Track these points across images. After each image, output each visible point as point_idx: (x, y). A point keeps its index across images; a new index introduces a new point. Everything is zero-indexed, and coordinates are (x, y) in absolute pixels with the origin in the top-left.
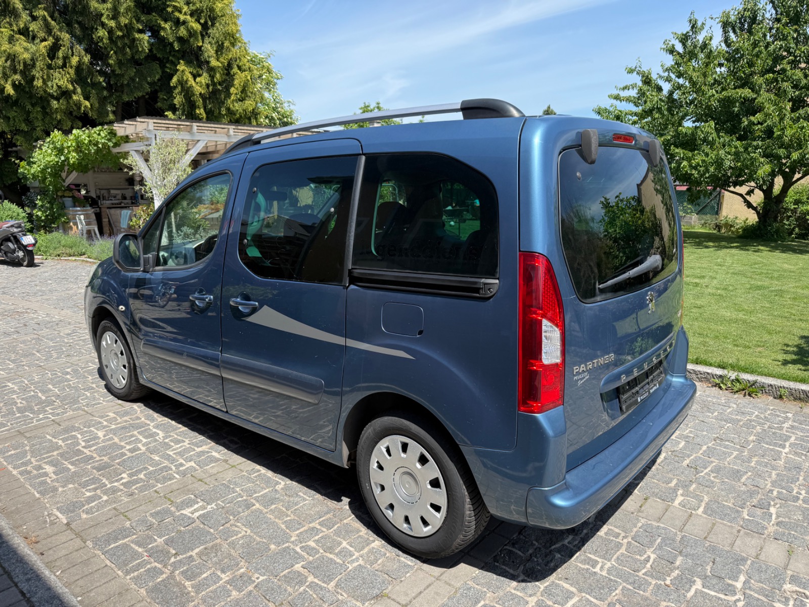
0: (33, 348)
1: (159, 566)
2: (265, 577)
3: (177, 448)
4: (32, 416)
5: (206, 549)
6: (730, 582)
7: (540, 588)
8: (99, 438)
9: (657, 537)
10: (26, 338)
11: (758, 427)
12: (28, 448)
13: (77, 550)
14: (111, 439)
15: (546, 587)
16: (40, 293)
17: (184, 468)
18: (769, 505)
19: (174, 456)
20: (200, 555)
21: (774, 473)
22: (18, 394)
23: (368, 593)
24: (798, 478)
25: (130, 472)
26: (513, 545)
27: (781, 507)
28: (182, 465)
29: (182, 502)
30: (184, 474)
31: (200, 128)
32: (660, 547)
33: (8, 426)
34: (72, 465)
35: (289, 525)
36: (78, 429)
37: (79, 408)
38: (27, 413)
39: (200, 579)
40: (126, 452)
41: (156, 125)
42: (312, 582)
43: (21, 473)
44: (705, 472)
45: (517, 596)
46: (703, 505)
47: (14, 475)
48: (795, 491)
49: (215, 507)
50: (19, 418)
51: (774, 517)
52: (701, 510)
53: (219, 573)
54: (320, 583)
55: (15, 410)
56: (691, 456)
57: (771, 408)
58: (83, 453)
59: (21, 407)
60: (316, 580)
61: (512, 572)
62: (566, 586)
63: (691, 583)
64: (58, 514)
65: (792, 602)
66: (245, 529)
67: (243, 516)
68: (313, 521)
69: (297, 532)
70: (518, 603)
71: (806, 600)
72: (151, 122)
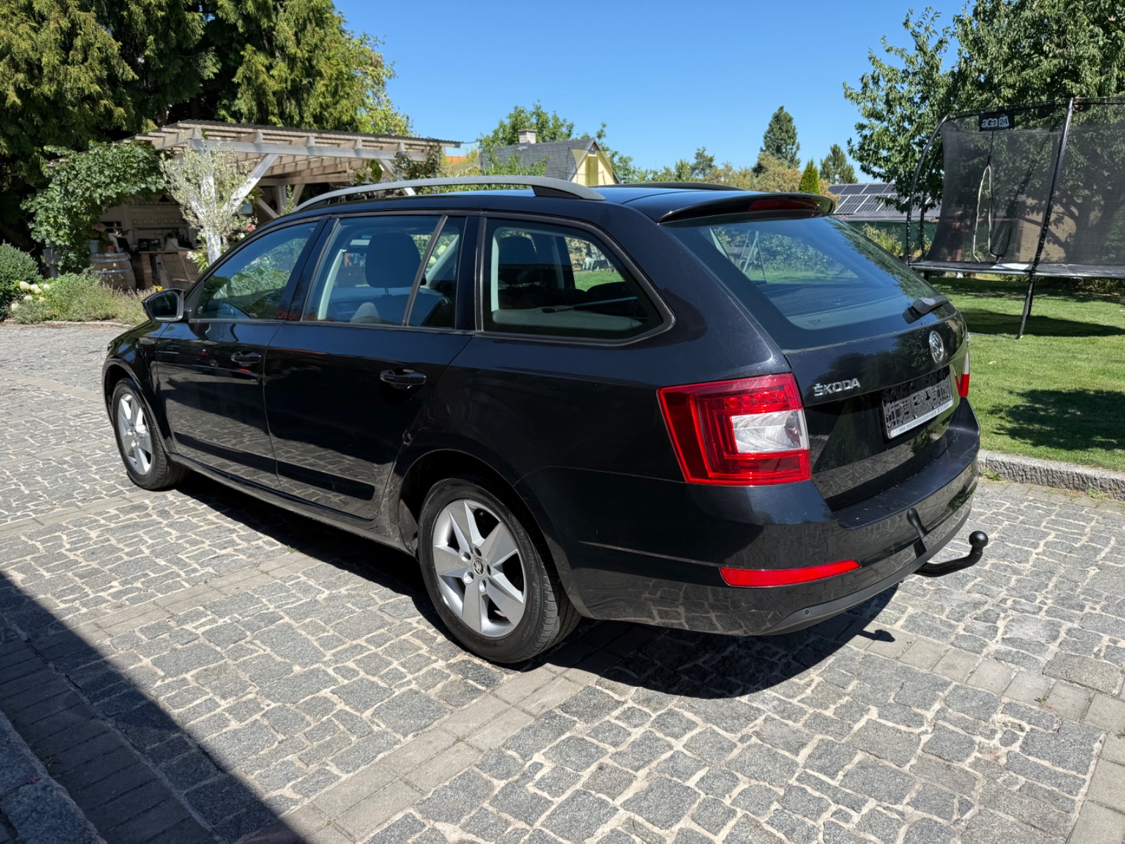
0: (26, 433)
2: (280, 704)
3: (193, 551)
5: (205, 670)
6: (919, 711)
7: (650, 716)
8: (91, 539)
10: (18, 421)
11: (1007, 522)
13: (33, 672)
14: (108, 540)
15: (659, 716)
16: (48, 366)
17: (197, 574)
18: (998, 617)
19: (187, 560)
20: (197, 678)
21: (1014, 578)
24: (1047, 584)
25: (124, 579)
26: (626, 666)
27: (1013, 620)
28: (195, 570)
29: (186, 615)
30: (194, 583)
31: (270, 137)
32: (830, 669)
34: (48, 572)
35: (327, 643)
36: (65, 529)
37: (73, 504)
40: (123, 555)
41: (204, 132)
42: (341, 710)
45: (618, 727)
46: (905, 617)
48: (1038, 601)
49: (229, 621)
52: (901, 623)
53: (217, 699)
54: (352, 711)
58: (66, 556)
60: (347, 708)
61: (616, 697)
62: (689, 715)
63: (863, 711)
64: (19, 632)
65: (999, 735)
66: (264, 647)
67: (265, 632)
68: (359, 637)
69: (334, 651)
70: (617, 735)
71: (1020, 733)
72: (198, 129)
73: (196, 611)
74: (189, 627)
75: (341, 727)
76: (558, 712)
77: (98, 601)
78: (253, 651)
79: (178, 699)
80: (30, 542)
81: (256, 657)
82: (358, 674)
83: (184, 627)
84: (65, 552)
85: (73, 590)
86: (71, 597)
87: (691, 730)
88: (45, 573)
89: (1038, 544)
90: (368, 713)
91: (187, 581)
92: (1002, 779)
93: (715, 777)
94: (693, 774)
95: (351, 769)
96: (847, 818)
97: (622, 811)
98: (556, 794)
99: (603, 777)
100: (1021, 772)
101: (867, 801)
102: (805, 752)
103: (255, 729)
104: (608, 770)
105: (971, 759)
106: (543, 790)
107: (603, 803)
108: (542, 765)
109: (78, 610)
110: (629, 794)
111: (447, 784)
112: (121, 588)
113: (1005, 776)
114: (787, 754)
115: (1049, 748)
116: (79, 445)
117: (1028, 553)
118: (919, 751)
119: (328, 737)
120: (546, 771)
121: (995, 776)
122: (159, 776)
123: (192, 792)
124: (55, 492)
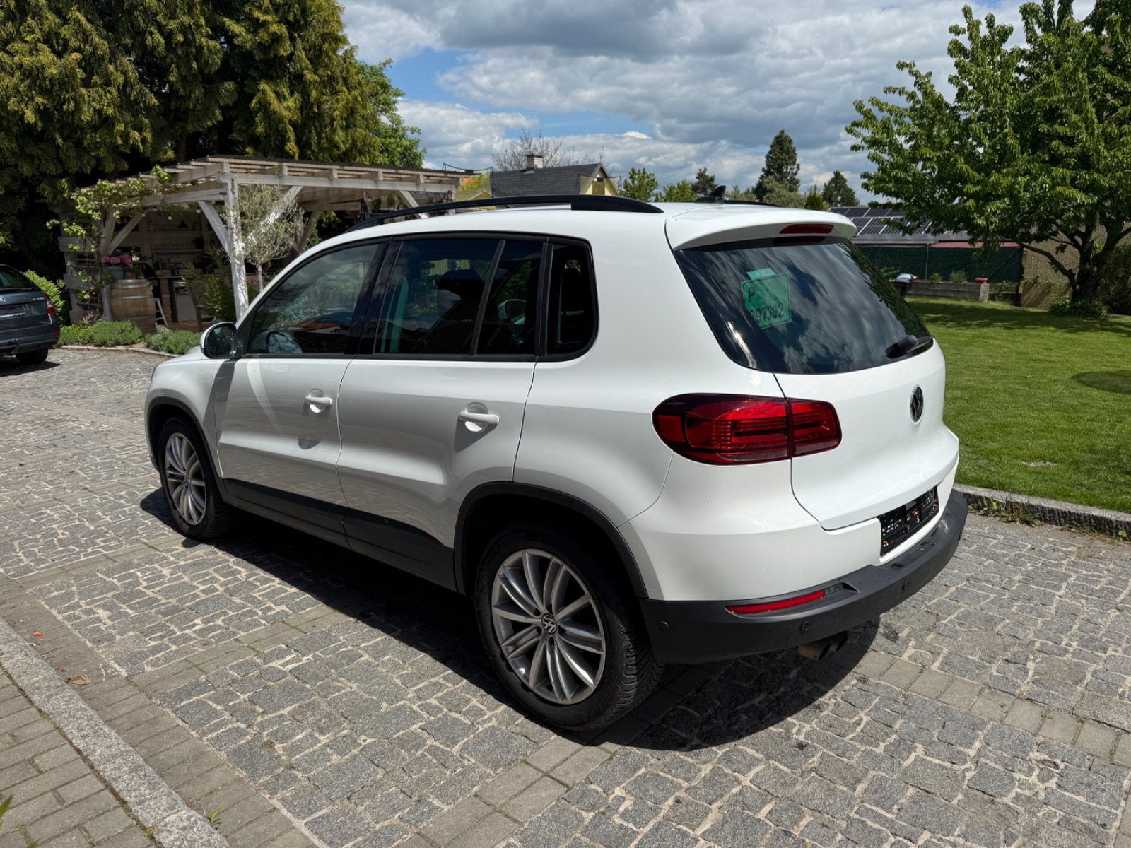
0: (75, 466)
1: (243, 726)
2: (374, 740)
3: (265, 589)
4: (78, 549)
5: (300, 707)
6: (961, 749)
7: (717, 753)
8: (164, 576)
9: (874, 696)
10: (65, 453)
11: (1029, 564)
12: (74, 588)
13: (141, 708)
14: (180, 578)
15: (725, 753)
16: (82, 395)
17: (273, 612)
18: (1027, 658)
19: (261, 598)
20: (293, 715)
21: (1040, 620)
22: (59, 523)
23: (502, 758)
24: (1071, 627)
25: (205, 617)
26: (688, 704)
27: (1042, 662)
28: (270, 609)
29: (271, 653)
30: (273, 620)
31: (293, 169)
32: (877, 708)
33: (48, 562)
34: (131, 609)
35: (406, 680)
36: (136, 566)
37: (139, 541)
38: (71, 547)
39: (293, 740)
40: (199, 593)
41: (233, 166)
42: (432, 746)
43: (69, 618)
44: (948, 619)
45: (688, 763)
46: (940, 659)
47: (59, 621)
48: (1064, 643)
49: (312, 659)
50: (62, 552)
51: (1031, 673)
52: (937, 664)
53: (317, 735)
54: (441, 746)
55: (56, 542)
56: (934, 599)
57: (1051, 539)
58: (145, 594)
59: (64, 539)
60: (437, 744)
61: (683, 735)
62: (751, 752)
63: (910, 749)
64: (116, 666)
65: (1036, 772)
66: (350, 685)
67: (348, 669)
68: (436, 675)
69: (416, 688)
70: (688, 771)
71: (1056, 771)
72: (227, 163)
73: (280, 649)
74: (276, 664)
75: (435, 761)
76: (631, 748)
77: (186, 639)
78: (339, 689)
79: (280, 734)
80: (108, 579)
81: (346, 694)
82: (442, 711)
83: (271, 664)
84: (144, 590)
85: (159, 627)
86: (159, 634)
87: (756, 766)
88: (129, 611)
89: (1060, 587)
90: (458, 747)
91: (264, 620)
92: (1042, 813)
93: (783, 810)
94: (761, 808)
95: (450, 801)
97: (702, 841)
98: (640, 825)
99: (682, 809)
100: (1058, 806)
101: (922, 833)
102: (860, 788)
103: (355, 763)
104: (684, 803)
105: (1012, 795)
106: (627, 821)
107: (684, 834)
108: (624, 798)
109: (168, 647)
110: (706, 826)
111: (540, 815)
112: (204, 626)
113: (1045, 810)
114: (845, 789)
115: (1082, 784)
116: (130, 479)
117: (1051, 596)
118: (965, 787)
119: (424, 771)
120: (628, 804)
121: (1036, 810)
122: (277, 807)
123: (310, 822)
124: (120, 527)
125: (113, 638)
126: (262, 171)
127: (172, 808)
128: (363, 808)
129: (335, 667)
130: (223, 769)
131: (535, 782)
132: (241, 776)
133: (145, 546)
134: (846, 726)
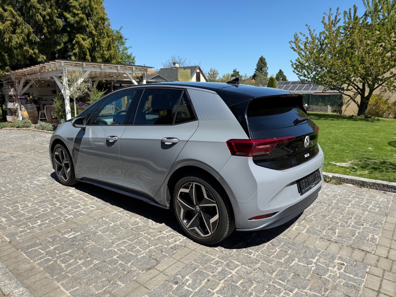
1: (51, 258)
2: (99, 261)
3: (65, 210)
5: (73, 250)
6: (311, 260)
8: (29, 206)
9: (282, 242)
11: (339, 197)
13: (13, 252)
14: (34, 206)
17: (68, 218)
18: (336, 228)
19: (63, 213)
20: (70, 253)
21: (341, 216)
23: (146, 267)
24: (352, 218)
25: (42, 220)
27: (341, 229)
28: (66, 217)
29: (65, 232)
30: (67, 221)
31: (87, 65)
32: (282, 246)
35: (114, 240)
36: (19, 203)
39: (69, 263)
40: (41, 212)
41: (65, 63)
42: (120, 263)
44: (310, 216)
46: (306, 229)
48: (349, 223)
49: (80, 234)
52: (305, 231)
53: (78, 260)
54: (124, 263)
61: (213, 257)
62: (236, 262)
63: (293, 260)
64: (6, 238)
65: (337, 267)
66: (93, 242)
68: (125, 238)
69: (117, 243)
70: (213, 269)
71: (343, 266)
72: (63, 62)
73: (68, 231)
74: (66, 236)
75: (121, 269)
76: (193, 262)
77: (33, 228)
78: (89, 244)
79: (64, 260)
80: (7, 207)
81: (91, 246)
82: (125, 251)
83: (64, 236)
85: (24, 224)
86: (23, 226)
87: (237, 267)
88: (14, 218)
89: (349, 204)
90: (130, 264)
91: (64, 220)
92: (338, 281)
93: (246, 282)
94: (238, 282)
95: (125, 283)
96: (288, 295)
97: (216, 294)
98: (193, 289)
99: (210, 283)
100: (344, 279)
101: (295, 289)
102: (274, 274)
103: (91, 270)
104: (211, 281)
105: (328, 275)
106: (189, 288)
107: (209, 292)
108: (189, 280)
109: (26, 231)
110: (218, 289)
111: (158, 287)
112: (41, 223)
113: (339, 280)
114: (269, 274)
115: (352, 270)
116: (21, 173)
117: (346, 207)
118: (311, 273)
119: (117, 272)
120: (190, 282)
121: (335, 280)
122: (60, 287)
123: (71, 292)
124: (14, 190)
125: (7, 227)
126: (76, 66)
127: (16, 288)
128: (92, 286)
129: (88, 236)
130: (41, 273)
131: (157, 275)
132: (47, 276)
133: (22, 196)
134: (271, 253)
